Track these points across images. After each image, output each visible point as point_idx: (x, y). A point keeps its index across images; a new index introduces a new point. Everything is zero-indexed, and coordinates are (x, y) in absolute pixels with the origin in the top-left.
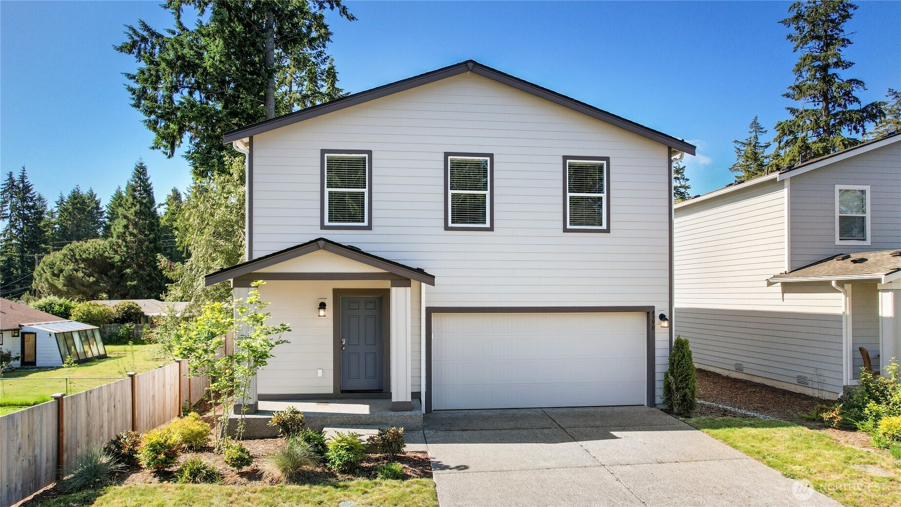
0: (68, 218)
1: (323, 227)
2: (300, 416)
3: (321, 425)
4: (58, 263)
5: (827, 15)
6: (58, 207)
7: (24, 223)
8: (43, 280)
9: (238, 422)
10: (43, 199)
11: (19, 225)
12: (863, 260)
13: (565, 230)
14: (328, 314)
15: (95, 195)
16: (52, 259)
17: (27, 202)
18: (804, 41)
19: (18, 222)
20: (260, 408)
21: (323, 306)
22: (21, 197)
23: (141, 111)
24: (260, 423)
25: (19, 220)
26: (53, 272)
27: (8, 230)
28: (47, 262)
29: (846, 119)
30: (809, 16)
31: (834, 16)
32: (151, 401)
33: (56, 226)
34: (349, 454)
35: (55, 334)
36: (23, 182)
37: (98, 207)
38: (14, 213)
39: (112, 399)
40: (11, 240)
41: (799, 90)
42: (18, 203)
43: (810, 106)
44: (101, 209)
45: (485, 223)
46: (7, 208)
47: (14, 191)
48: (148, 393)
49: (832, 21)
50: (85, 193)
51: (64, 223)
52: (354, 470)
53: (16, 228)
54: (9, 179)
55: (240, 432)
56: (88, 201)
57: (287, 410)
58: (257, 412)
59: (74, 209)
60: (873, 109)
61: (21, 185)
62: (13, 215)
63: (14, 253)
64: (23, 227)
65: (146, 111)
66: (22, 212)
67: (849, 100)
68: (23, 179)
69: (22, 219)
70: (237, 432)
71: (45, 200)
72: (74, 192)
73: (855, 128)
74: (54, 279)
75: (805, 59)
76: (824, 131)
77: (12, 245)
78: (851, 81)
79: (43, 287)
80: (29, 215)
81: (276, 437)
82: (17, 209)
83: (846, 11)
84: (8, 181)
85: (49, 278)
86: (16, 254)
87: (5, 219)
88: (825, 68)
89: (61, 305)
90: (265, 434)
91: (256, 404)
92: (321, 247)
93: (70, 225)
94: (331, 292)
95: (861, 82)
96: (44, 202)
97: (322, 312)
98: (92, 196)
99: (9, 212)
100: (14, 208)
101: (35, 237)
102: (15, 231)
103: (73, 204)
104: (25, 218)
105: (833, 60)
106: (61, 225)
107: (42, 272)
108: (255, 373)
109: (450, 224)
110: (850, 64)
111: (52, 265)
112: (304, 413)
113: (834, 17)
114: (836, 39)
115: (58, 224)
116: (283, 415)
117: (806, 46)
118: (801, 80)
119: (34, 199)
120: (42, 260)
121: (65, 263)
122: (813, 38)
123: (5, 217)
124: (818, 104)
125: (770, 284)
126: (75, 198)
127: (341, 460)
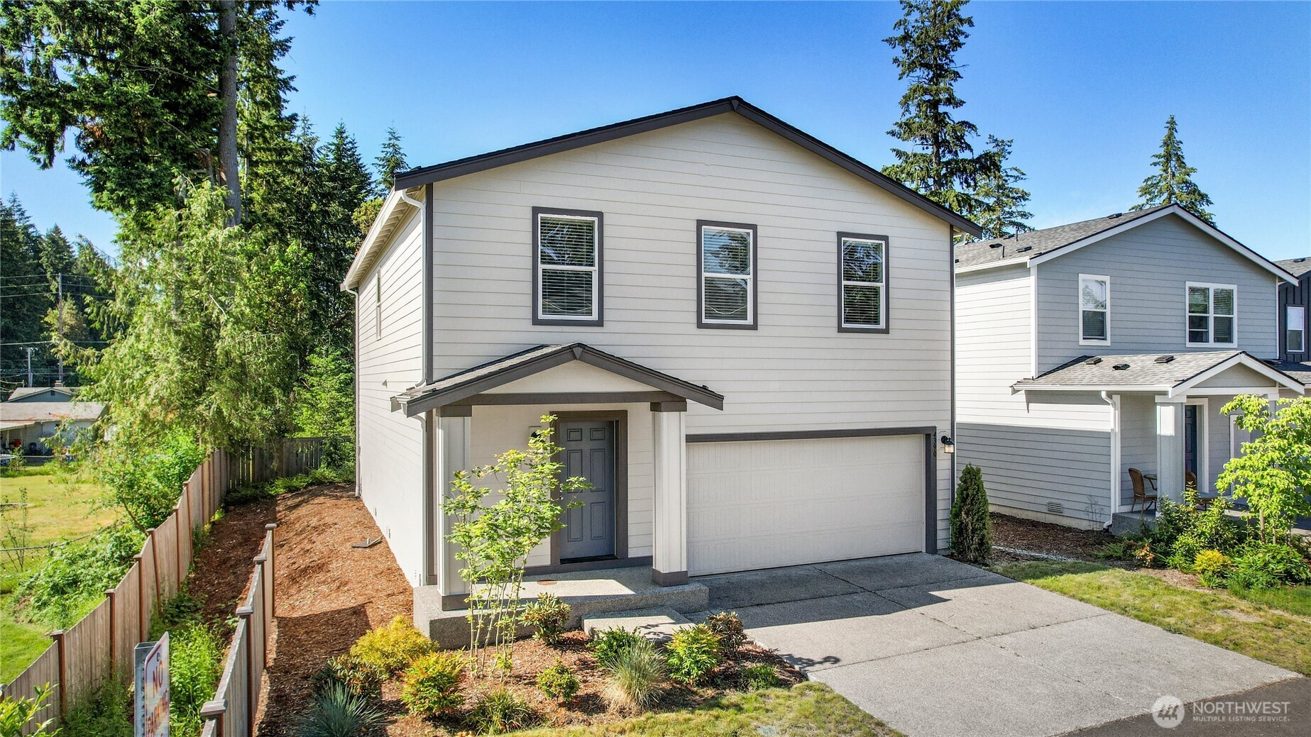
1: (536, 321)
5: (937, 40)
12: (1126, 367)
13: (840, 329)
18: (911, 67)
29: (957, 168)
30: (918, 38)
31: (945, 42)
41: (907, 129)
43: (919, 150)
45: (747, 319)
49: (942, 48)
60: (986, 160)
67: (961, 146)
73: (966, 181)
75: (915, 91)
76: (935, 181)
78: (964, 123)
83: (956, 38)
88: (934, 104)
92: (578, 357)
95: (974, 126)
105: (944, 96)
109: (703, 321)
110: (961, 103)
113: (943, 43)
114: (946, 71)
117: (911, 74)
118: (908, 116)
122: (922, 65)
124: (927, 148)
125: (1015, 392)
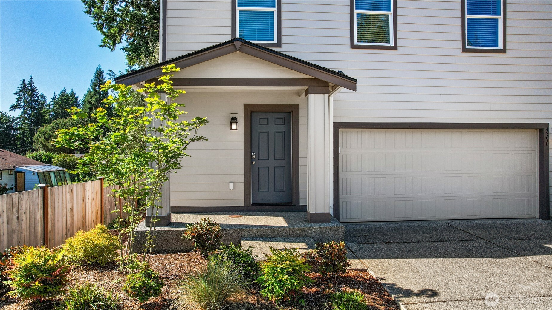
0: (59, 108)
2: (217, 228)
3: (238, 238)
4: (48, 132)
6: (53, 101)
7: (32, 111)
8: (39, 143)
9: (146, 236)
10: (44, 97)
11: (29, 112)
13: (464, 50)
14: (239, 127)
15: (75, 94)
16: (44, 129)
17: (34, 98)
19: (28, 110)
20: (173, 220)
21: (234, 120)
22: (30, 95)
23: (92, 17)
24: (173, 236)
25: (29, 109)
26: (45, 137)
27: (22, 115)
28: (42, 132)
32: (68, 214)
33: (52, 113)
34: (292, 279)
35: (37, 172)
36: (31, 85)
37: (77, 101)
38: (26, 105)
39: (15, 210)
40: (24, 121)
42: (28, 98)
44: (79, 102)
45: (389, 43)
46: (21, 101)
47: (26, 91)
48: (65, 206)
50: (69, 93)
51: (56, 111)
52: (298, 300)
53: (27, 114)
54: (23, 84)
55: (149, 248)
56: (70, 98)
57: (202, 222)
58: (170, 224)
59: (62, 102)
61: (30, 88)
62: (25, 106)
63: (26, 129)
64: (32, 113)
65: (95, 17)
66: (30, 104)
68: (31, 84)
69: (31, 108)
70: (145, 247)
71: (46, 98)
72: (62, 92)
74: (46, 142)
77: (25, 124)
79: (39, 147)
80: (35, 106)
81: (190, 251)
82: (28, 102)
84: (22, 85)
85: (42, 141)
86: (27, 129)
87: (21, 109)
89: (46, 156)
90: (178, 248)
91: (169, 216)
93: (60, 112)
94: (243, 107)
96: (45, 99)
97: (234, 126)
98: (73, 94)
99: (23, 104)
100: (26, 101)
101: (39, 119)
102: (27, 116)
103: (62, 100)
104: (33, 108)
106: (55, 112)
107: (39, 137)
108: (167, 179)
109: (356, 43)
111: (44, 133)
112: (221, 225)
115: (53, 112)
116: (198, 227)
119: (38, 96)
120: (39, 130)
121: (53, 132)
123: (21, 107)
126: (63, 96)
127: (281, 288)
